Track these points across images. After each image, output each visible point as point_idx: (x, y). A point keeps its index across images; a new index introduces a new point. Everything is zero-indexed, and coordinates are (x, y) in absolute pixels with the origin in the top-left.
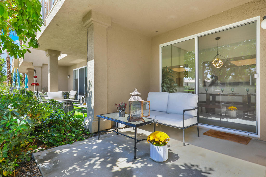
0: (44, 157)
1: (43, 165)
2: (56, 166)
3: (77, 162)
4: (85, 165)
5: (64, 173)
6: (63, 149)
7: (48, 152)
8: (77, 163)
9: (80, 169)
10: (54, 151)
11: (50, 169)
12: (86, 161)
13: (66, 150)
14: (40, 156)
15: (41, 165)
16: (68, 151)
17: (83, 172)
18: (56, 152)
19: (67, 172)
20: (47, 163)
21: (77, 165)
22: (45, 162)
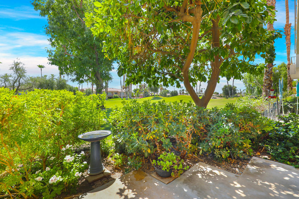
0: (257, 163)
1: (250, 167)
2: (258, 174)
3: (280, 184)
4: (284, 192)
5: (257, 182)
6: (280, 167)
7: (264, 162)
8: (278, 185)
9: (274, 190)
10: (270, 163)
11: (252, 172)
12: (291, 190)
13: (283, 170)
14: (256, 161)
15: (249, 166)
16: (284, 171)
17: (274, 193)
18: (271, 165)
19: (261, 183)
20: (254, 168)
21: (276, 186)
22: (254, 166)
